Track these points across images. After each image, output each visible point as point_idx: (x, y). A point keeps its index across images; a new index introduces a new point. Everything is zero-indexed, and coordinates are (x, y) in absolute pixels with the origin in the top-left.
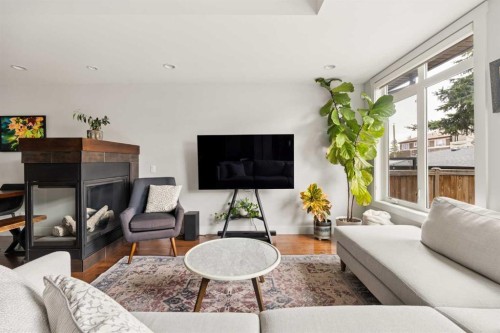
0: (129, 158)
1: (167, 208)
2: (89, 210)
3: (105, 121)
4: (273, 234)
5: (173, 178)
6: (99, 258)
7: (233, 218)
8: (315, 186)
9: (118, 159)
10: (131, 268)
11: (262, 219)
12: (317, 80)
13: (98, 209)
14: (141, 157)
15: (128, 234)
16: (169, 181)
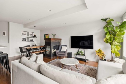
0: (59, 41)
1: (64, 51)
2: (53, 50)
3: (55, 35)
4: (88, 60)
5: (66, 45)
6: (54, 58)
7: (78, 55)
8: (100, 49)
9: (57, 41)
10: (57, 60)
11: (85, 56)
12: (101, 20)
13: (54, 50)
14: (62, 41)
15: (57, 55)
16: (66, 46)
